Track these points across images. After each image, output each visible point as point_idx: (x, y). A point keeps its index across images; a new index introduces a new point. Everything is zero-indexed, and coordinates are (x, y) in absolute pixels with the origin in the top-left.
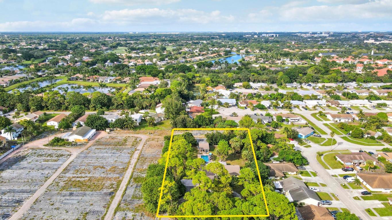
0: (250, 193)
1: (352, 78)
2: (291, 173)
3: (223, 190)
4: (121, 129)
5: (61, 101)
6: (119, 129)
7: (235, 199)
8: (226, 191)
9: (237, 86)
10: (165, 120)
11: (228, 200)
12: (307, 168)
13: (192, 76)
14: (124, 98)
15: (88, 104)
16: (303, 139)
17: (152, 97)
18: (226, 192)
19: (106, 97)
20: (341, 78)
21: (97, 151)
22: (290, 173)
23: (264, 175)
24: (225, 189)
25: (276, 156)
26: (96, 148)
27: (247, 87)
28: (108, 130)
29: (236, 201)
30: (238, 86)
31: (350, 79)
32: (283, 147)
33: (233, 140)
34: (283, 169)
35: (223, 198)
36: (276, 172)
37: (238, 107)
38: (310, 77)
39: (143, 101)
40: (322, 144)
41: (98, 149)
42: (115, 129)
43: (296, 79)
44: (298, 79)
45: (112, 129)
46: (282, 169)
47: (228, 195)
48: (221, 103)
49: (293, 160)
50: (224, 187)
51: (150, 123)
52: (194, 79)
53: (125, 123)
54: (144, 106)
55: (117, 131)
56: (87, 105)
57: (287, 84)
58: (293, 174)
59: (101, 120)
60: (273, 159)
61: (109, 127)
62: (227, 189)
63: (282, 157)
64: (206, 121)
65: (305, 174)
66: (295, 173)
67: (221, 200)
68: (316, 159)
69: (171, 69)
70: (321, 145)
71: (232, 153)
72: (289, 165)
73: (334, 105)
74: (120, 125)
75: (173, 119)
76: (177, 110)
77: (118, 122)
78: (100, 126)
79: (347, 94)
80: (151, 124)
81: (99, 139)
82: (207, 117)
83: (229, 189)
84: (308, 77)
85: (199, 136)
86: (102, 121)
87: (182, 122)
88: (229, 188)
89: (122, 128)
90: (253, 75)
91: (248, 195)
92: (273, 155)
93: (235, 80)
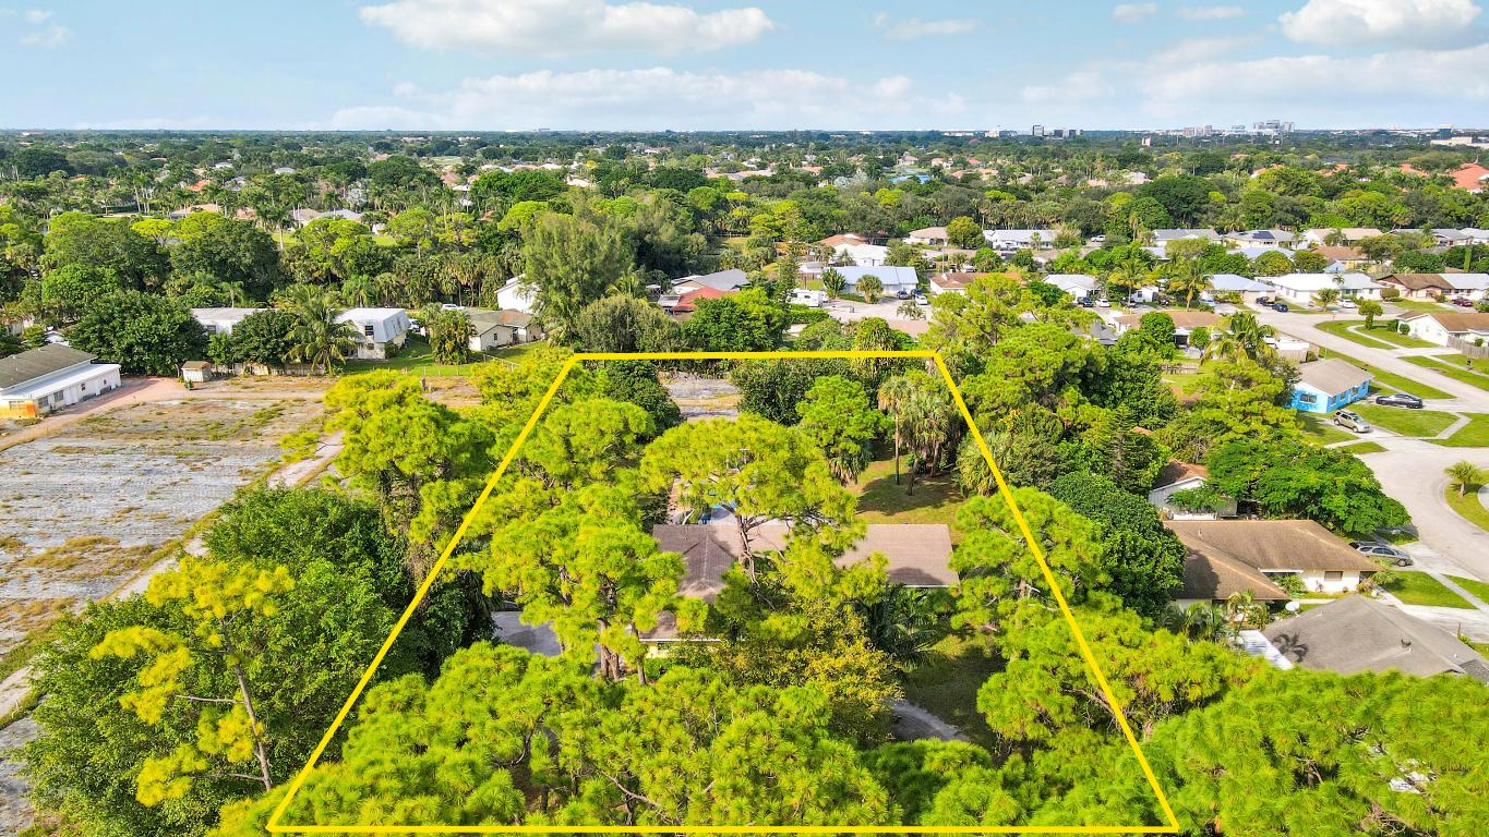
0: (1070, 700)
1: (1458, 212)
2: (1321, 580)
3: (798, 671)
4: (274, 372)
5: (20, 261)
6: (260, 370)
7: (919, 757)
8: (831, 676)
9: (919, 241)
10: (535, 339)
11: (831, 770)
12: (1417, 558)
13: (712, 200)
14: (341, 244)
15: (156, 272)
16: (1321, 415)
17: (489, 241)
18: (828, 688)
19: (244, 236)
20: (1405, 210)
21: (56, 459)
22: (1311, 582)
23: (1150, 577)
24: (823, 662)
25: (1192, 482)
26: (57, 449)
27: (970, 242)
28: (193, 372)
29: (936, 782)
30: (927, 241)
31: (1447, 215)
32: (1230, 423)
33: (904, 383)
34: (1261, 551)
35: (759, 742)
36: (1220, 564)
37: (929, 303)
38: (1264, 206)
39: (441, 264)
40: (1444, 435)
41: (66, 451)
42: (240, 370)
43: (1196, 215)
44: (1205, 213)
45: (223, 369)
46: (1254, 551)
47: (843, 720)
48: (843, 284)
49: (1319, 494)
50: (807, 639)
51: (444, 342)
52: (721, 212)
53: (291, 335)
54: (447, 288)
55: (251, 381)
56: (151, 280)
57: (1156, 232)
58: (1333, 586)
59: (154, 316)
60: (1170, 501)
61: (204, 356)
62: (839, 663)
63: (1237, 482)
64: (750, 330)
65: (1422, 589)
66: (1351, 582)
67: (729, 760)
68: (1447, 507)
69: (622, 182)
70: (1444, 443)
71: (892, 476)
72: (1302, 528)
73: (1423, 293)
74: (265, 344)
75: (566, 315)
76: (593, 272)
77: (250, 329)
78: (149, 346)
79: (1474, 253)
80: (449, 346)
81: (114, 410)
82: (755, 310)
83: (863, 661)
84: (1253, 207)
85: (702, 402)
86: (158, 322)
87: (613, 328)
88: (860, 654)
89: (273, 361)
90: (997, 200)
91: (1051, 725)
92: (1167, 476)
93: (911, 219)
